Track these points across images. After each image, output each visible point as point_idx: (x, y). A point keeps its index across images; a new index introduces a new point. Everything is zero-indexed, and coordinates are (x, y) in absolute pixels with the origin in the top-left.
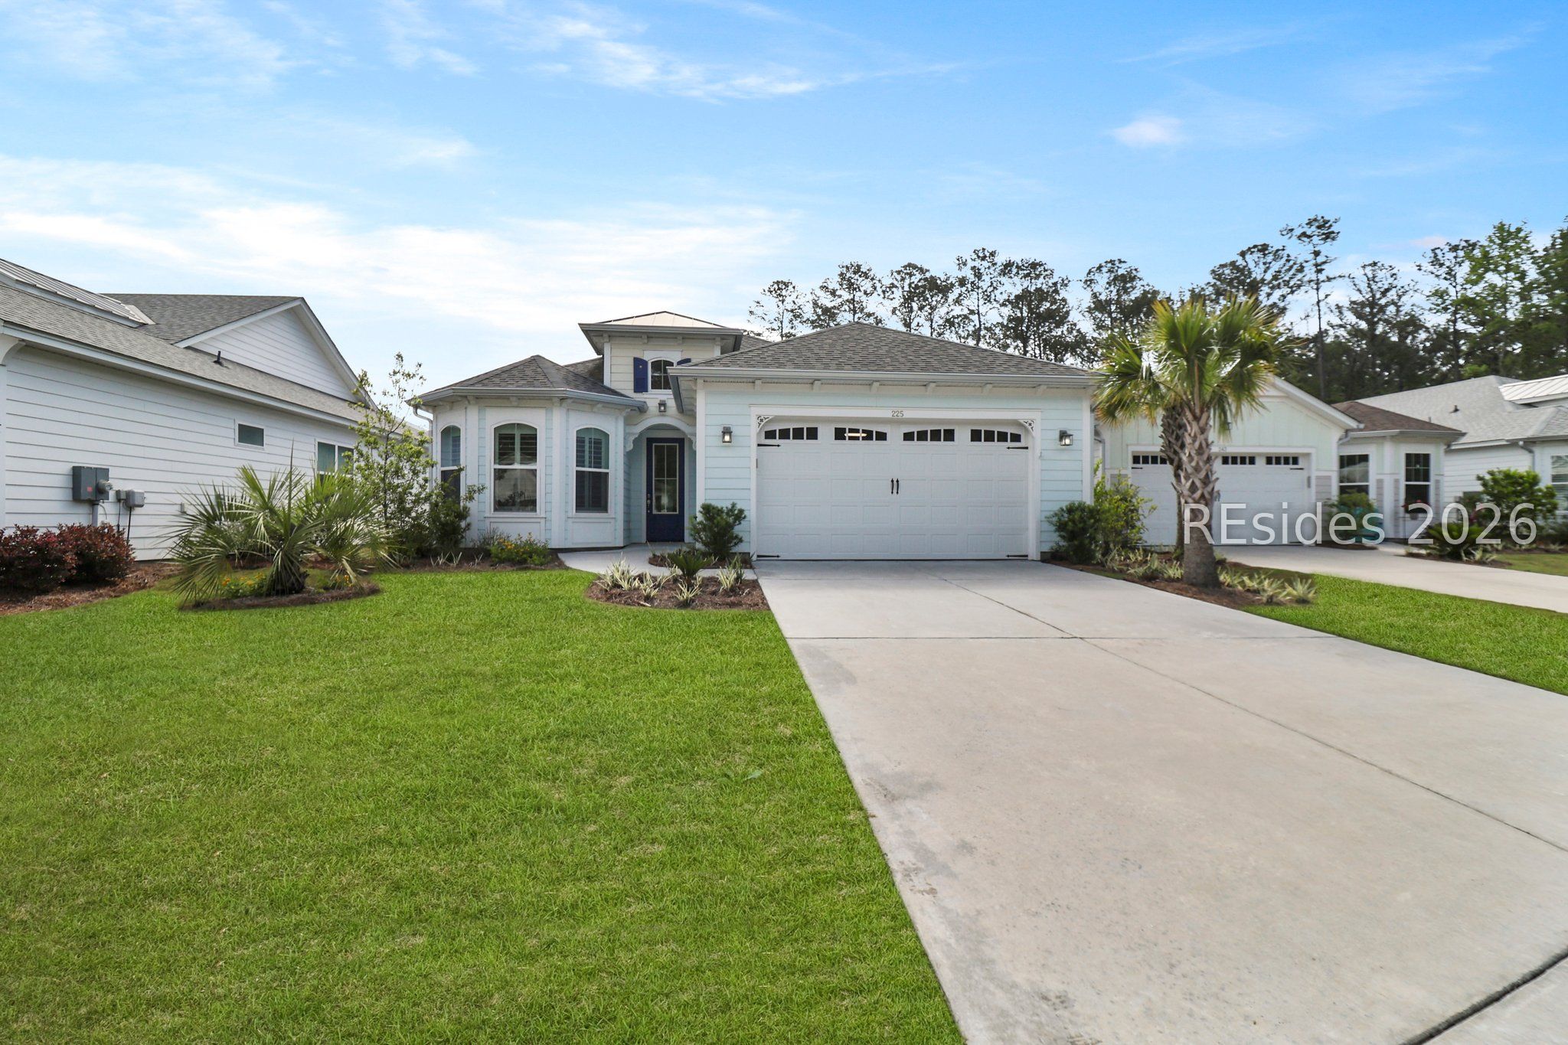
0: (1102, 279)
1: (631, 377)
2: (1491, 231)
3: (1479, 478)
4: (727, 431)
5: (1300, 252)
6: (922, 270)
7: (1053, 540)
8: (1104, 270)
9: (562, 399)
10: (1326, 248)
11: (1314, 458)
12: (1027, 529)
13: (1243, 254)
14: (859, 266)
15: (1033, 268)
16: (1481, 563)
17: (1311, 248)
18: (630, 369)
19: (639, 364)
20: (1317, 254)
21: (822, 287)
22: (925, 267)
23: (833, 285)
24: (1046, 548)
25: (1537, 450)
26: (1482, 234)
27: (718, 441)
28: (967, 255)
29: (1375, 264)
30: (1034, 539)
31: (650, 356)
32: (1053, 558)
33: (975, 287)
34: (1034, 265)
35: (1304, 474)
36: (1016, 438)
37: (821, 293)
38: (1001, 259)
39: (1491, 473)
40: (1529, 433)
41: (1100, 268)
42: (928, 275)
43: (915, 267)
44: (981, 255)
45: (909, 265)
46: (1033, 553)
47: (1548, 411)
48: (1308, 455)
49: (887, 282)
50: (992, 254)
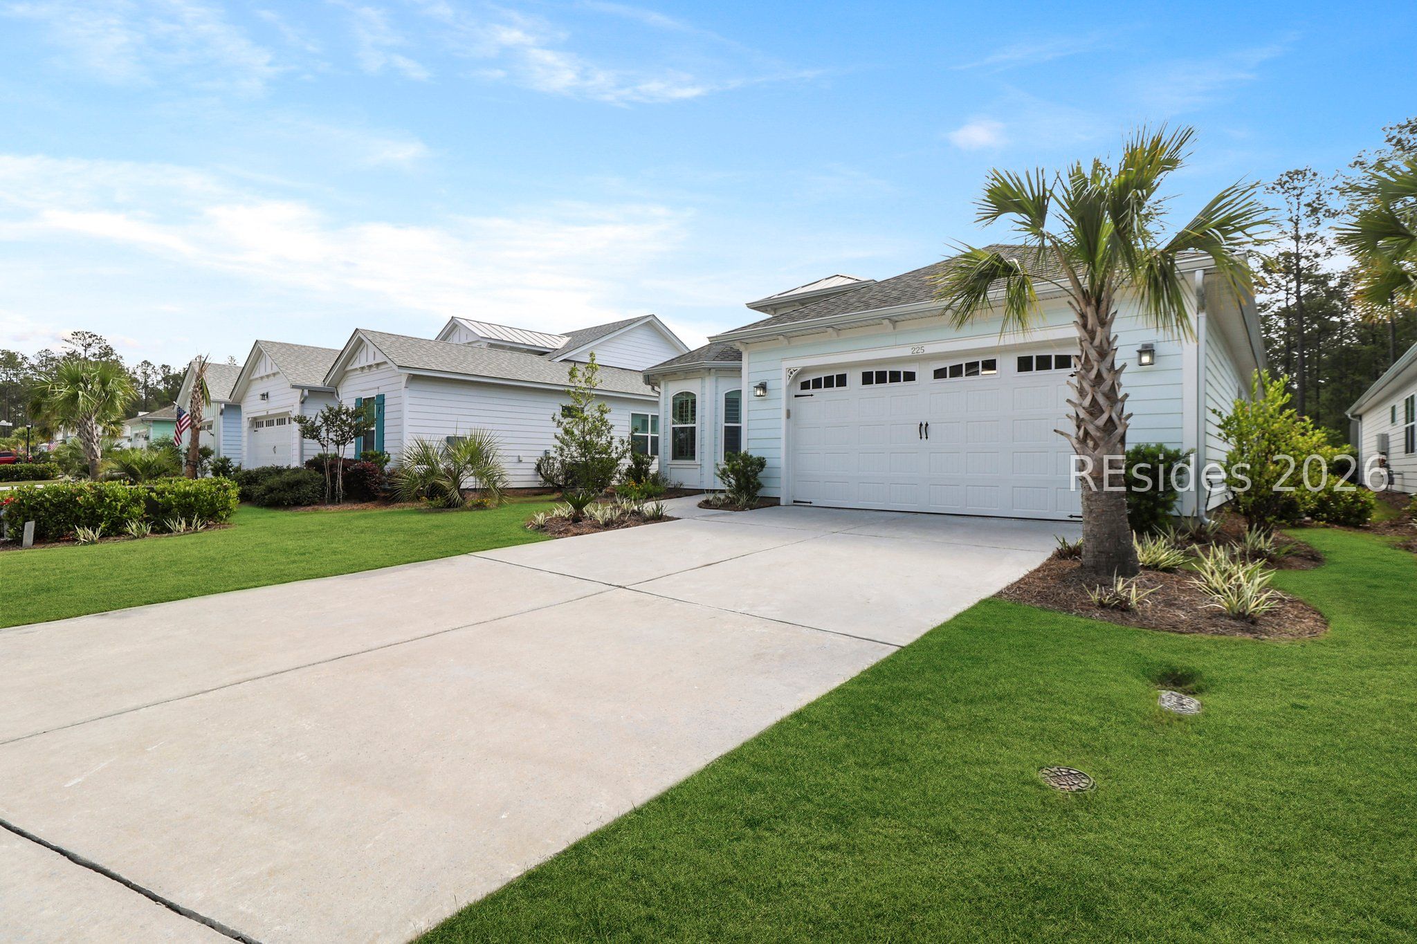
4: (760, 386)
9: (709, 369)
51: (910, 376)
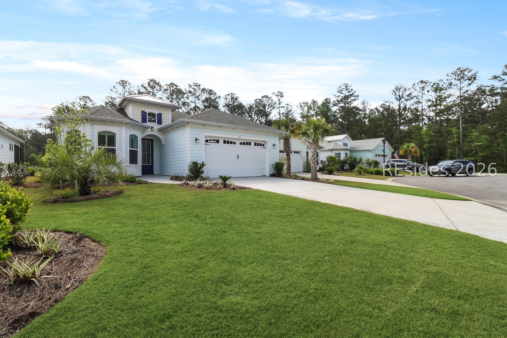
0: (229, 97)
1: (141, 117)
2: (311, 101)
3: (326, 157)
4: (196, 140)
5: (275, 99)
6: (177, 86)
7: (273, 171)
8: (230, 95)
9: (127, 124)
10: (281, 99)
11: (302, 152)
12: (266, 169)
13: (262, 97)
14: (155, 81)
15: (211, 92)
16: (335, 175)
17: (278, 98)
18: (140, 114)
19: (143, 113)
20: (279, 100)
21: (142, 86)
22: (178, 85)
23: (146, 85)
24: (271, 173)
25: (333, 151)
26: (310, 102)
27: (194, 142)
28: (192, 84)
29: (288, 104)
30: (268, 171)
31: (148, 111)
32: (272, 175)
33: (194, 94)
34: (211, 91)
35: (300, 156)
36: (263, 145)
37: (141, 88)
38: (202, 87)
39: (328, 156)
40: (331, 148)
41: (229, 95)
42: (178, 88)
43: (174, 84)
44: (196, 85)
45: (172, 83)
46: (268, 174)
47: (333, 143)
48: (301, 151)
49: (165, 88)
50: (199, 85)
51: (235, 143)
